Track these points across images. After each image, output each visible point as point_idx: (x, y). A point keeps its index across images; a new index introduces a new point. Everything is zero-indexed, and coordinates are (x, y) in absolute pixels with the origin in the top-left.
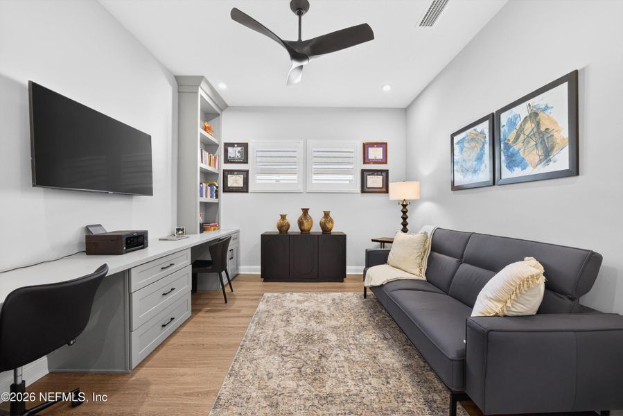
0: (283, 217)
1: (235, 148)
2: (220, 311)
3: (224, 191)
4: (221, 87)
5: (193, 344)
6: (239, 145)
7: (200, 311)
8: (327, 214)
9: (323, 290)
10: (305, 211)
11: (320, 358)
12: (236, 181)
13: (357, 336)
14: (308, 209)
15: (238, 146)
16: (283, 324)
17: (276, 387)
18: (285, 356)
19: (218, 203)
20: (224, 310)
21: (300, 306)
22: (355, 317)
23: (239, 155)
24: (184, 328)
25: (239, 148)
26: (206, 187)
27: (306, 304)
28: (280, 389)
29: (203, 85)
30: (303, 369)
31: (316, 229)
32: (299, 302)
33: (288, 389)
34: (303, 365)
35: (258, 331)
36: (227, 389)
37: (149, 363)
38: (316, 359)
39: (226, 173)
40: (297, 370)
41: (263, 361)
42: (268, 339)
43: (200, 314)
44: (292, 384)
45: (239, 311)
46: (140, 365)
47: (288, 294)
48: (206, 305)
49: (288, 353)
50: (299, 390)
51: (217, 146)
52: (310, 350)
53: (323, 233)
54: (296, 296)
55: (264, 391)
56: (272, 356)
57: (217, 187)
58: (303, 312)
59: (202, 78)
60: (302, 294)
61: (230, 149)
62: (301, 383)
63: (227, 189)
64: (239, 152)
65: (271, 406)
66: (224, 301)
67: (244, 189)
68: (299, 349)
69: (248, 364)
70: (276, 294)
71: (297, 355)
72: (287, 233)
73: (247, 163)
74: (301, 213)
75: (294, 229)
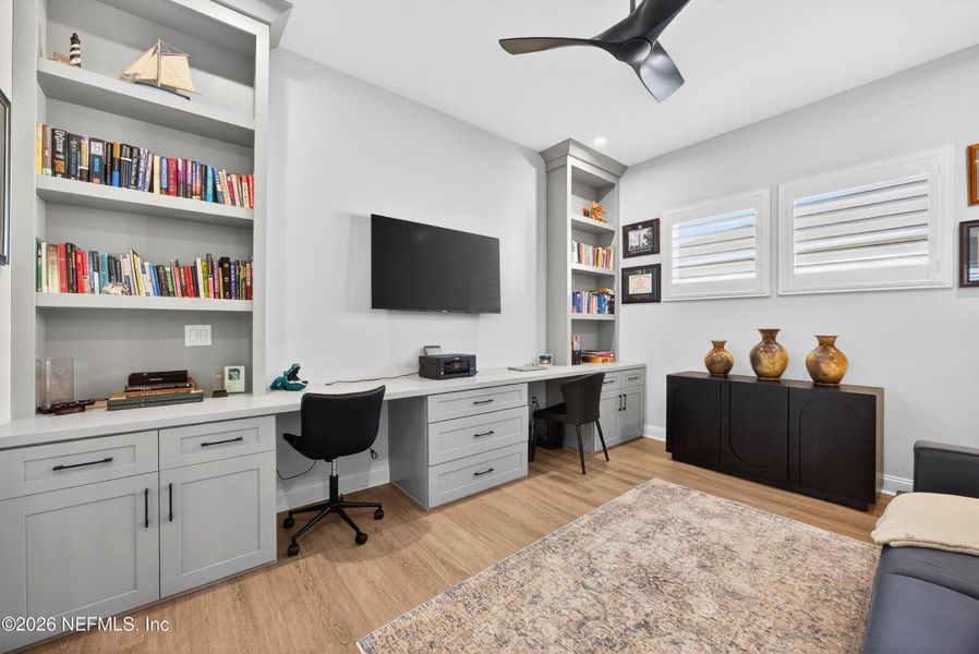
0: (719, 346)
1: (638, 232)
2: (566, 481)
3: (624, 302)
4: (599, 143)
5: (499, 511)
6: (645, 224)
7: (542, 472)
8: (826, 343)
9: (787, 510)
10: (769, 335)
11: (639, 626)
12: (640, 285)
13: (773, 640)
14: (776, 331)
15: (643, 228)
16: (635, 537)
17: (527, 620)
18: (585, 587)
19: (614, 321)
20: (573, 483)
21: (696, 521)
22: (812, 598)
23: (645, 241)
24: (509, 488)
25: (646, 230)
26: (589, 297)
27: (715, 523)
28: (530, 627)
29: (573, 150)
30: (589, 624)
31: (797, 374)
32: (704, 514)
33: (538, 635)
34: (597, 618)
35: (586, 531)
36: (477, 582)
37: (448, 510)
38: (630, 623)
39: (627, 272)
40: (580, 617)
41: (548, 575)
42: (587, 549)
43: (541, 478)
44: (550, 631)
45: (589, 491)
46: (439, 508)
47: (695, 494)
48: (557, 467)
49: (593, 586)
50: (551, 648)
51: (612, 233)
52: (635, 602)
53: (815, 385)
54: (710, 502)
55: (511, 614)
56: (566, 576)
57: (613, 297)
58: (692, 532)
59: (569, 141)
60: (723, 501)
61: (632, 235)
62: (564, 642)
63: (629, 299)
64: (645, 237)
65: (497, 638)
66: (581, 471)
67: (654, 297)
68: (617, 590)
69: (528, 567)
70: (671, 486)
71: (605, 597)
72: (726, 377)
73: (658, 252)
74: (759, 338)
75: (742, 369)
